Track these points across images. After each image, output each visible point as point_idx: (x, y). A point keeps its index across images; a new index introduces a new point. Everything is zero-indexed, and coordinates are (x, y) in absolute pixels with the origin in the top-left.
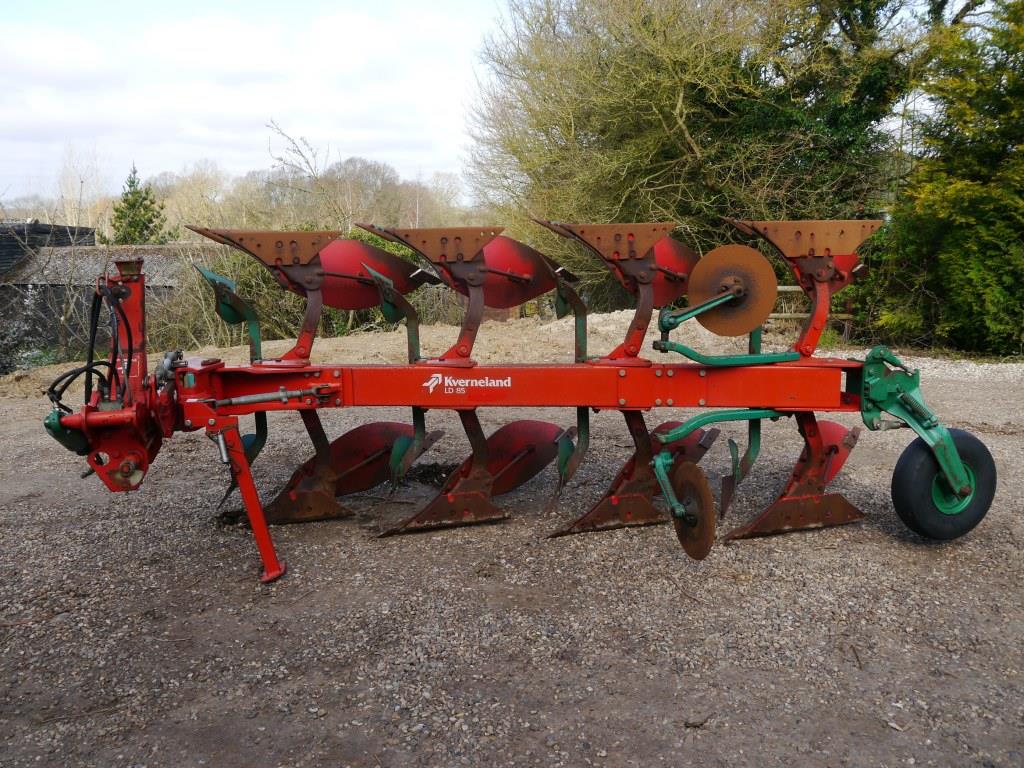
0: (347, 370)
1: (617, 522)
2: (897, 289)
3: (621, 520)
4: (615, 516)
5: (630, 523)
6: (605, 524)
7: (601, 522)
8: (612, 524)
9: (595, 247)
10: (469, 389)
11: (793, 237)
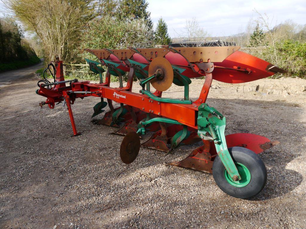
1: (154, 148)
3: (155, 148)
4: (153, 146)
5: (158, 150)
6: (150, 147)
7: (149, 146)
8: (153, 148)
9: (145, 56)
11: (193, 53)
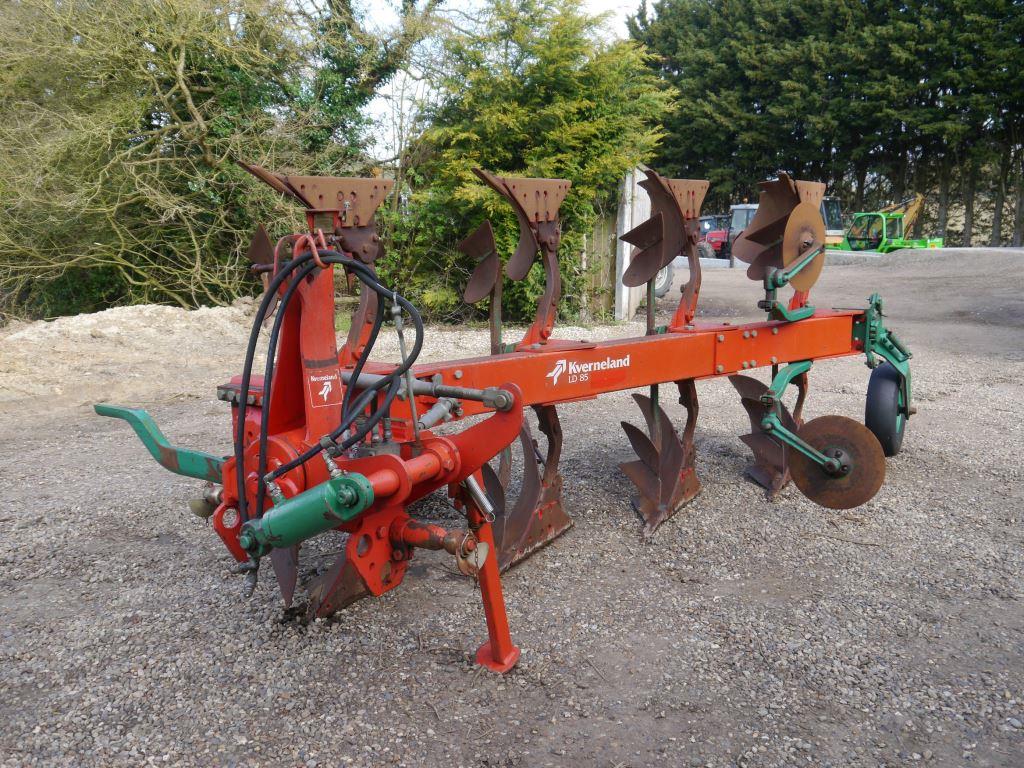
0: (471, 368)
2: (430, 267)
10: (593, 374)
